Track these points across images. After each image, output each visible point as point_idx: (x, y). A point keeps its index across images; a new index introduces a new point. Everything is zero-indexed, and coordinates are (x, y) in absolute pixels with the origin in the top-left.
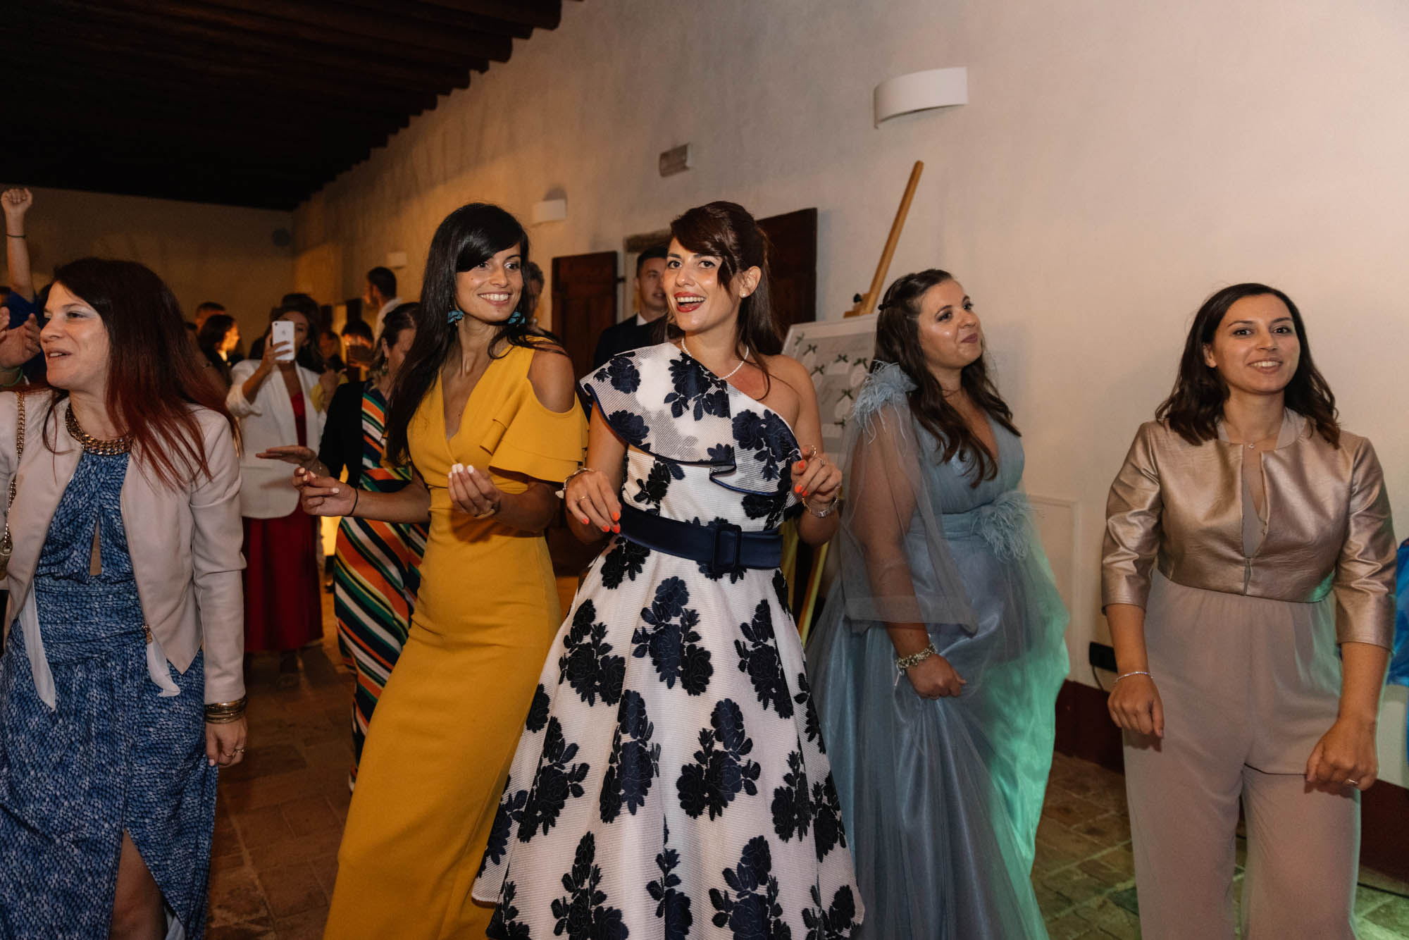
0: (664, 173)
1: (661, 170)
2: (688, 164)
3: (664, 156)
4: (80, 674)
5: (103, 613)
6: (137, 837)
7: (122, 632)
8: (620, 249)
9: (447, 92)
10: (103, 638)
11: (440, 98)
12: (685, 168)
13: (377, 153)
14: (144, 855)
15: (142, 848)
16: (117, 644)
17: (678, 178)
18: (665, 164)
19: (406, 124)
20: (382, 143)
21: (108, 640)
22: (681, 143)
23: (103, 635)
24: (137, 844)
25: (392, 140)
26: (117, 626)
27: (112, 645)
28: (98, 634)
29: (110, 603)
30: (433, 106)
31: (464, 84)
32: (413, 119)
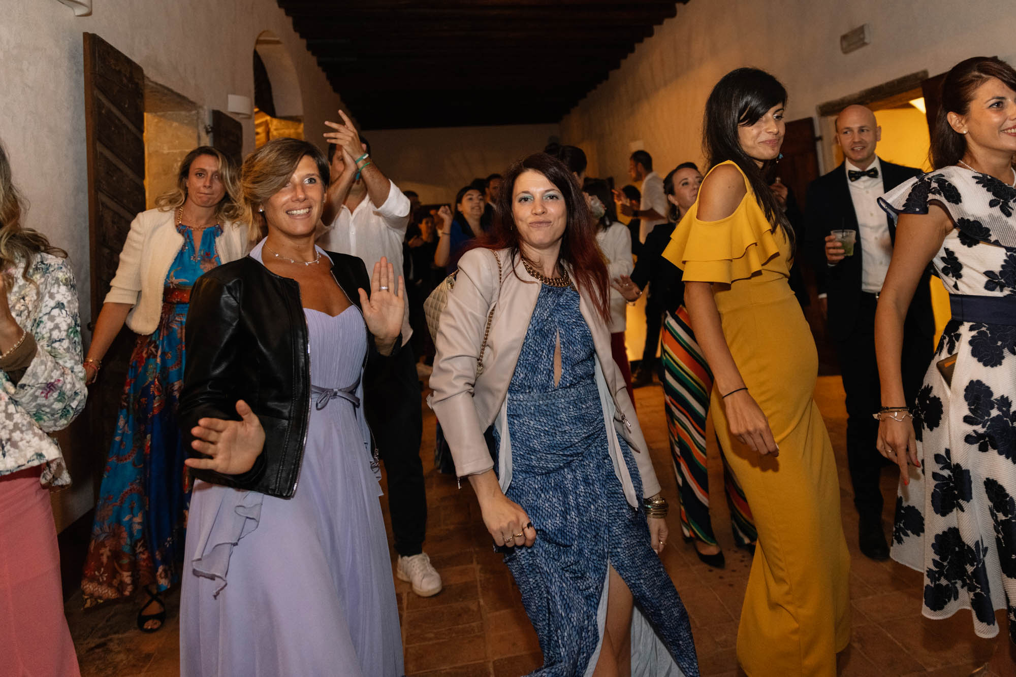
0: (846, 51)
1: (842, 49)
2: (866, 41)
3: (844, 38)
4: (569, 476)
5: (570, 422)
6: (616, 564)
7: (586, 435)
8: (814, 114)
9: (660, 23)
10: (577, 443)
11: (656, 28)
12: (864, 44)
13: (614, 74)
14: (625, 578)
15: (622, 572)
16: (586, 446)
17: (858, 53)
18: (845, 44)
19: (632, 50)
20: (617, 66)
21: (580, 444)
22: (857, 25)
23: (576, 441)
24: (618, 569)
25: (624, 63)
26: (583, 432)
27: (583, 447)
28: (572, 440)
29: (572, 413)
30: (650, 34)
31: (672, 14)
32: (637, 46)
